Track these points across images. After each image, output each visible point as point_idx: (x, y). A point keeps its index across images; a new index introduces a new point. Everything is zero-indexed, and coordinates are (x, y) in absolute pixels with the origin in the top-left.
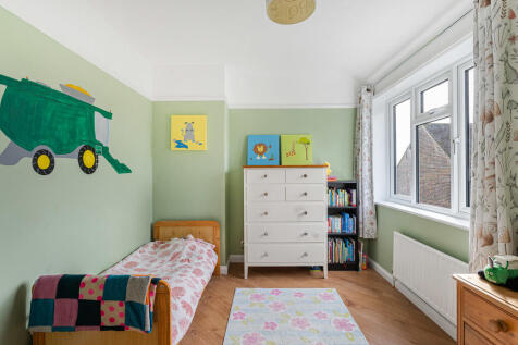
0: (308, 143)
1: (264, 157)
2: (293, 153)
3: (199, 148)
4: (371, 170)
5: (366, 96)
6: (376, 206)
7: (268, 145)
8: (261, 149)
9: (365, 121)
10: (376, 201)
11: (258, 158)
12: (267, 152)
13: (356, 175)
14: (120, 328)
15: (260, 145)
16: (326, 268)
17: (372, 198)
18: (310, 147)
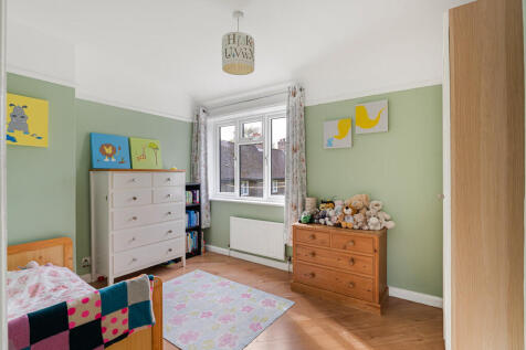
0: (157, 149)
1: (113, 160)
2: (144, 156)
3: (38, 143)
4: (206, 174)
5: (202, 115)
6: (211, 202)
7: (117, 146)
8: (109, 151)
9: (202, 135)
10: (210, 198)
11: (107, 160)
12: (117, 154)
13: (194, 179)
14: (125, 335)
15: (108, 146)
16: (184, 258)
17: (207, 196)
18: (159, 152)
